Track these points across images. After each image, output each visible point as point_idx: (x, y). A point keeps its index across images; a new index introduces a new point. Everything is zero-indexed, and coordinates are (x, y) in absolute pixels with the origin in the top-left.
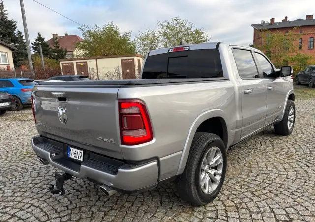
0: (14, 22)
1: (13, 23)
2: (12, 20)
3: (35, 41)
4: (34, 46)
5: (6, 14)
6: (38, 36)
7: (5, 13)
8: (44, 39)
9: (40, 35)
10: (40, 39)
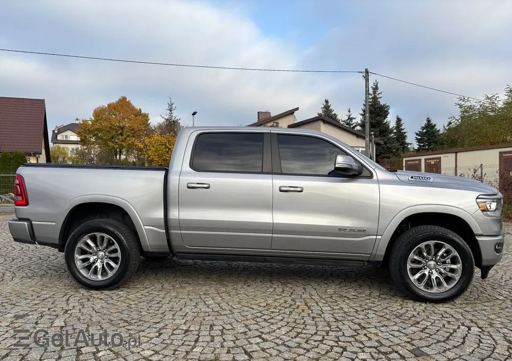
0: (387, 107)
1: (385, 108)
2: (384, 105)
3: (421, 130)
4: (419, 137)
5: (379, 98)
6: (426, 122)
7: (378, 96)
8: (435, 125)
9: (429, 121)
10: (429, 126)
